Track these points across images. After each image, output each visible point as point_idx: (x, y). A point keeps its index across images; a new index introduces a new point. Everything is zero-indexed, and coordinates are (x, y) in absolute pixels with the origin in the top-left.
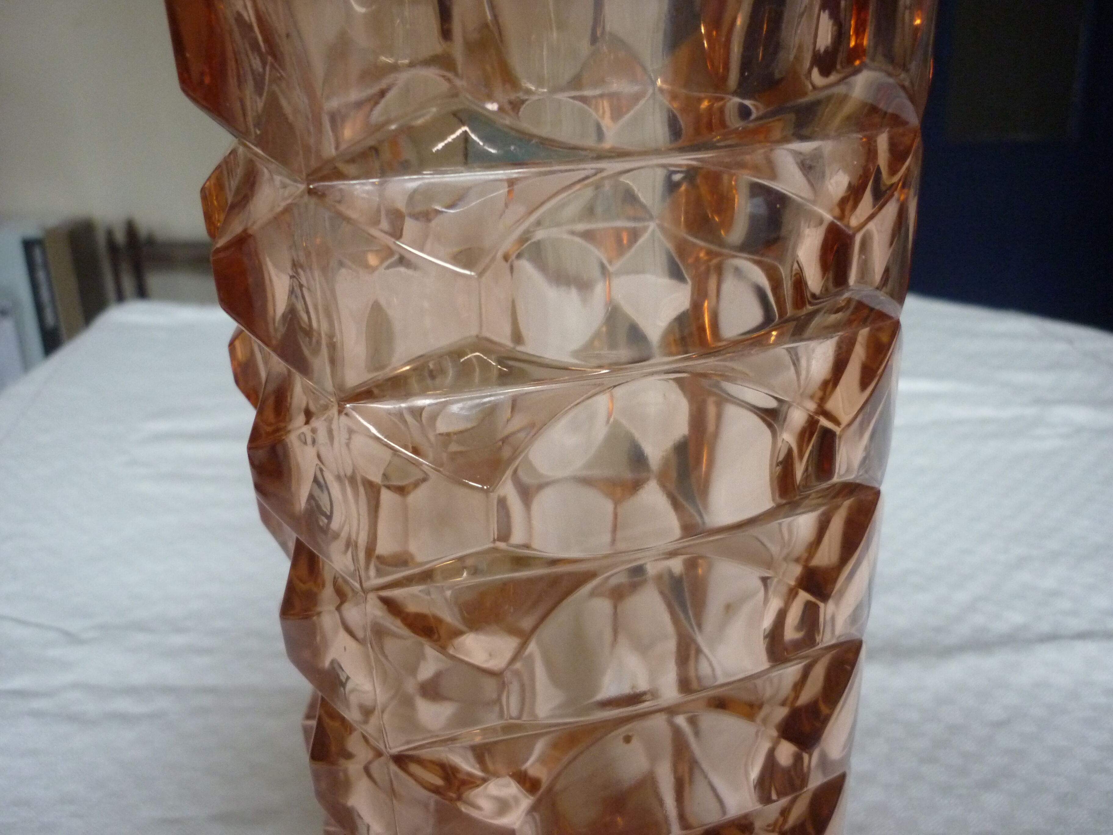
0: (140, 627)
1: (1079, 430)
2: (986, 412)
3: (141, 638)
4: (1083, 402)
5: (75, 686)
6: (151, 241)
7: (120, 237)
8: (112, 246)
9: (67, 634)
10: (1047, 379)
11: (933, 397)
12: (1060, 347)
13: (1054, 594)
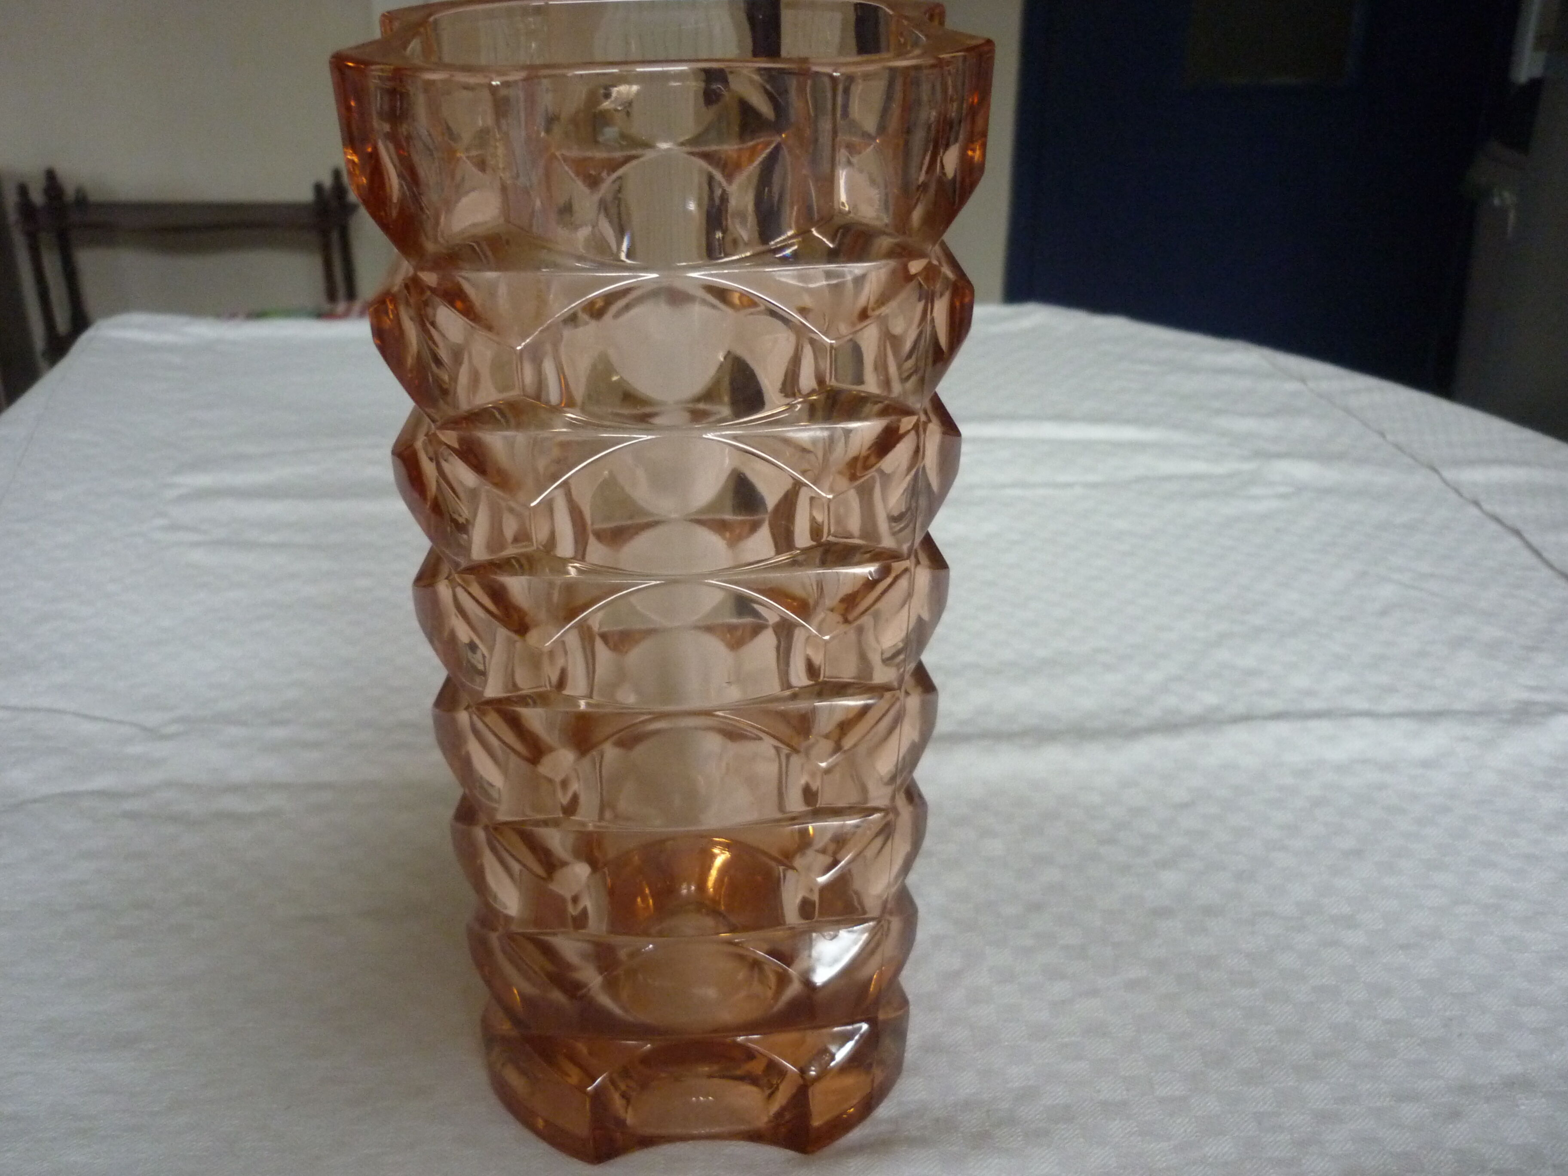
0: (227, 719)
1: (1300, 489)
2: (1199, 467)
3: (234, 731)
4: (1309, 456)
5: (168, 784)
6: (82, 201)
7: (37, 197)
8: (27, 208)
9: (144, 728)
10: (1271, 427)
12: (1292, 386)
13: (1252, 673)
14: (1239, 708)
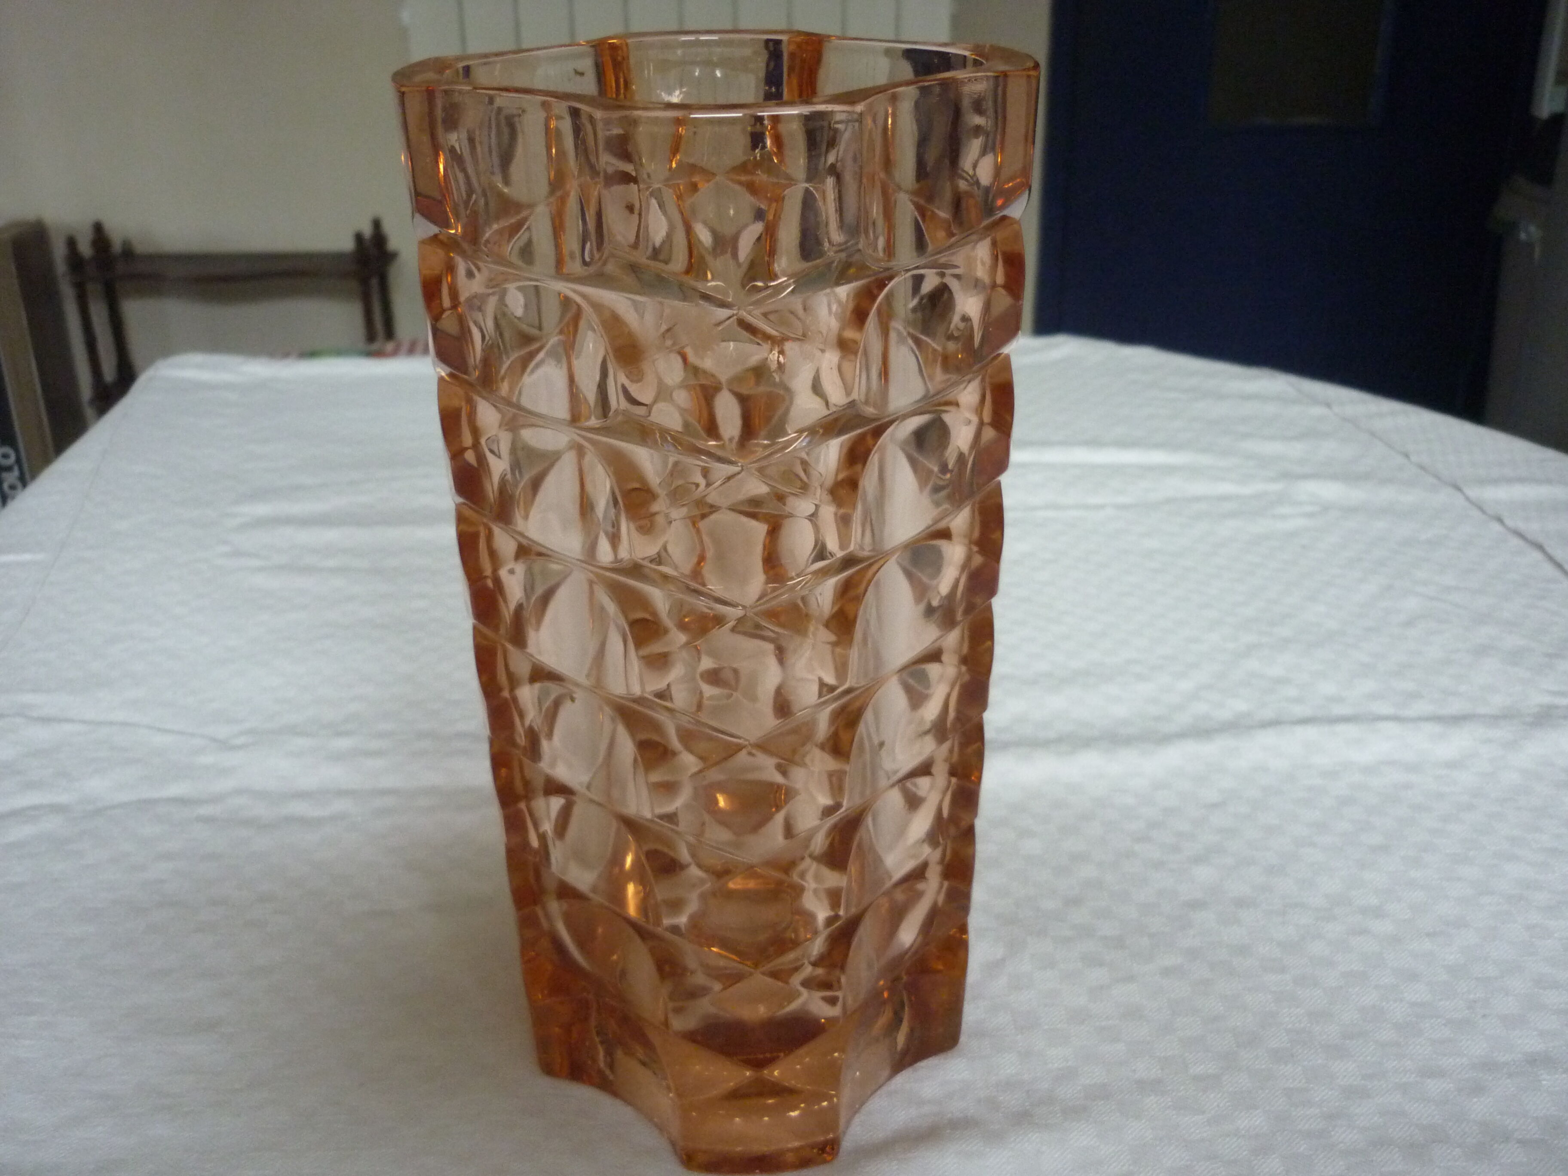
0: (294, 730)
1: (1326, 508)
3: (301, 742)
5: (239, 792)
6: (128, 253)
7: (85, 249)
8: (75, 259)
9: (214, 740)
10: (1297, 449)
11: (1169, 470)
12: (1317, 411)
13: (1280, 681)
14: (1268, 714)
